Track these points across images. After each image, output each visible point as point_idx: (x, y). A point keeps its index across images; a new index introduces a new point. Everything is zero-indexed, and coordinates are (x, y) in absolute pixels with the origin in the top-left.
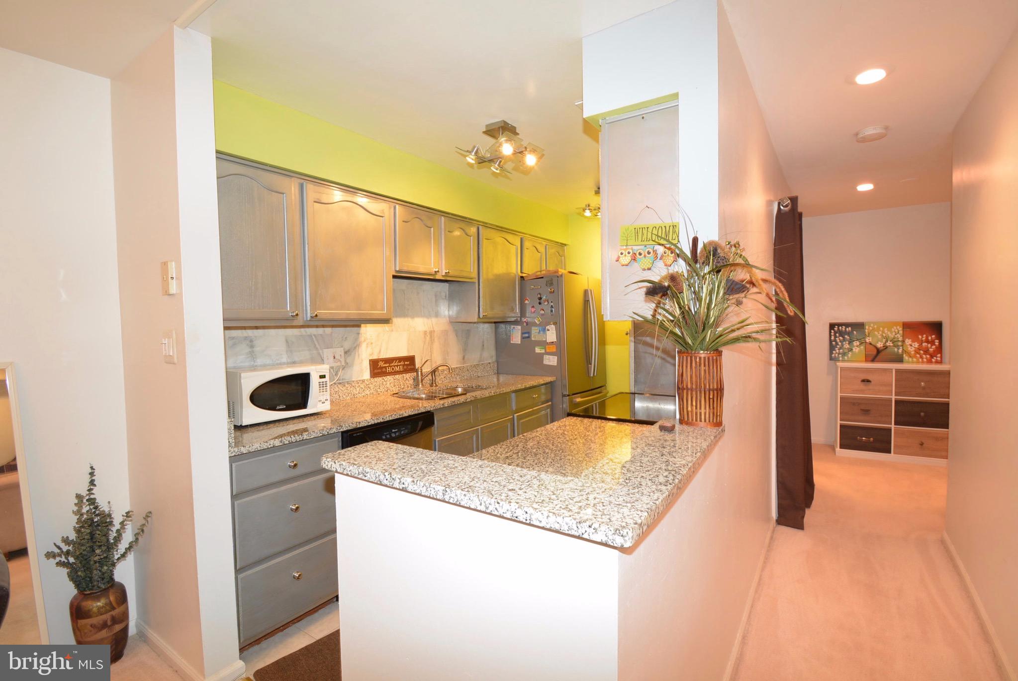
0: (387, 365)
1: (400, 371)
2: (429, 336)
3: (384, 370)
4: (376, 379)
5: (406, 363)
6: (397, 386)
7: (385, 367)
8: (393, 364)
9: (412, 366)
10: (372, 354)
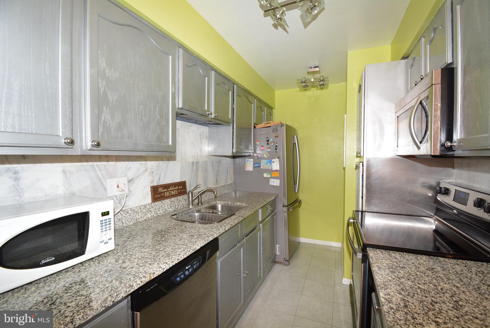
0: (166, 190)
1: (176, 195)
2: (195, 166)
3: (163, 194)
4: (156, 203)
5: (180, 187)
6: (173, 208)
7: (164, 192)
8: (169, 189)
9: (184, 190)
10: (153, 181)
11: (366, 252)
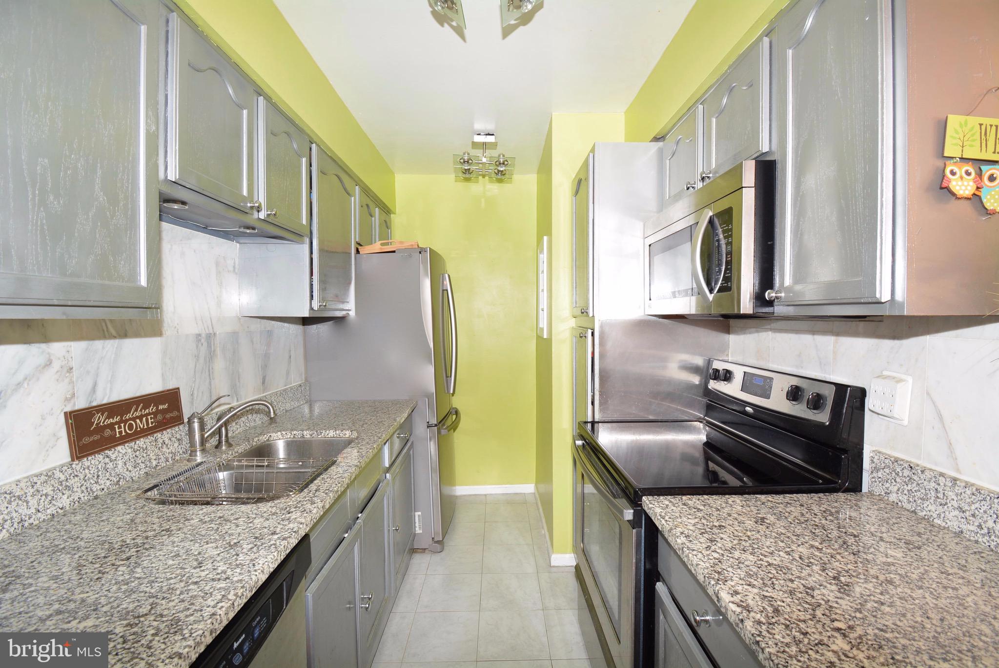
0: (117, 419)
1: (149, 429)
2: (205, 344)
3: (108, 433)
4: (86, 462)
5: (161, 407)
6: (143, 466)
7: (111, 426)
8: (129, 416)
9: (175, 414)
10: (73, 395)
11: (641, 505)
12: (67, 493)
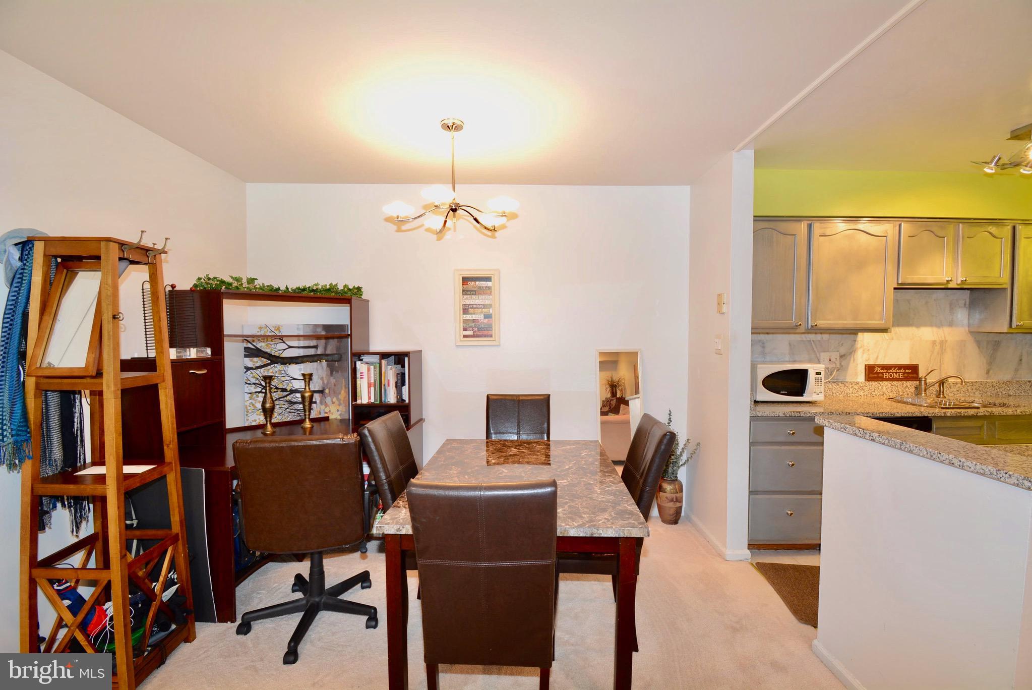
0: (884, 371)
1: (900, 378)
2: (939, 346)
3: (881, 375)
4: (871, 383)
5: (907, 371)
7: (882, 373)
8: (891, 371)
9: (914, 375)
10: (869, 359)
12: (863, 391)
